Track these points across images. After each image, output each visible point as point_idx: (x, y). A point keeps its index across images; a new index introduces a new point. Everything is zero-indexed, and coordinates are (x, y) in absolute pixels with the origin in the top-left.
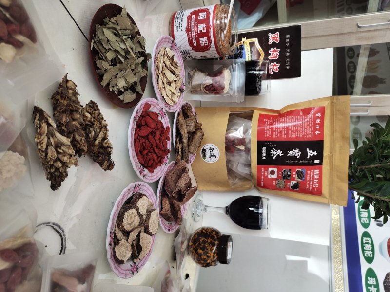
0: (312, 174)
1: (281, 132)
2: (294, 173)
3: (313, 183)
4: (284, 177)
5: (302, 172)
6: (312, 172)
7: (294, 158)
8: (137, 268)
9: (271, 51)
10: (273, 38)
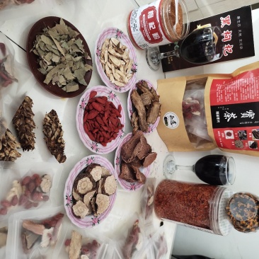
1: (232, 96)
2: (250, 134)
4: (241, 138)
5: (258, 132)
7: (248, 119)
8: (99, 221)
9: (224, 34)
10: (224, 21)
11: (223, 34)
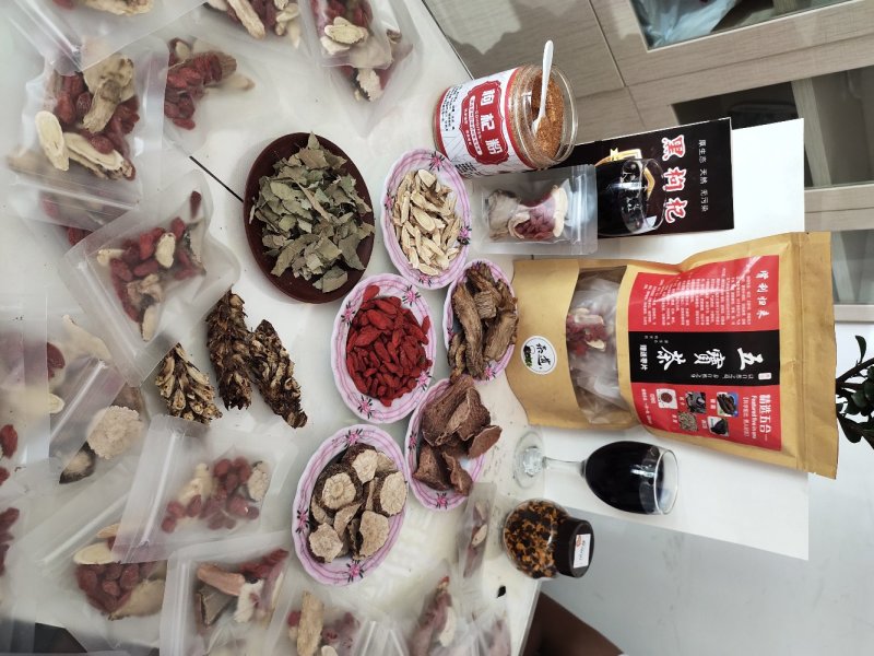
0: (754, 404)
1: (678, 314)
2: (713, 401)
3: (758, 423)
4: (692, 409)
5: (730, 400)
6: (754, 400)
7: (710, 368)
8: (362, 571)
9: (669, 174)
10: (671, 147)
11: (665, 175)
